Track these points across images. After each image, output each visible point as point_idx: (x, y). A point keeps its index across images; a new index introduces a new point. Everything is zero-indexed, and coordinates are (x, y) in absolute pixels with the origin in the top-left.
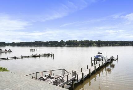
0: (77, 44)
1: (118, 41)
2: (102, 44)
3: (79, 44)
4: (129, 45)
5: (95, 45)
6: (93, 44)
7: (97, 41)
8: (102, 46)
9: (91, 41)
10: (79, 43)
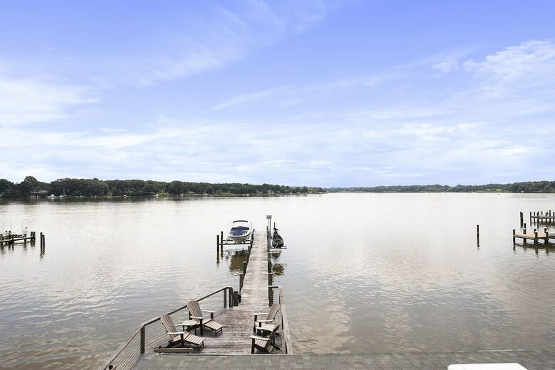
0: (97, 194)
1: (230, 185)
2: (185, 192)
3: (106, 193)
4: (256, 196)
5: (164, 196)
6: (156, 192)
7: (169, 184)
8: (187, 198)
9: (150, 182)
10: (105, 188)
